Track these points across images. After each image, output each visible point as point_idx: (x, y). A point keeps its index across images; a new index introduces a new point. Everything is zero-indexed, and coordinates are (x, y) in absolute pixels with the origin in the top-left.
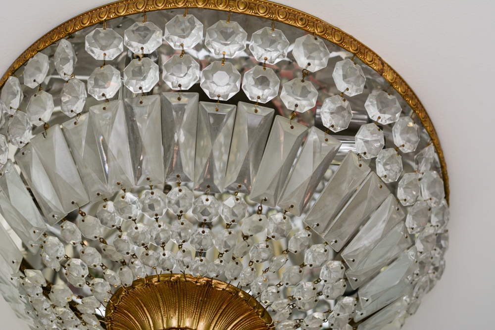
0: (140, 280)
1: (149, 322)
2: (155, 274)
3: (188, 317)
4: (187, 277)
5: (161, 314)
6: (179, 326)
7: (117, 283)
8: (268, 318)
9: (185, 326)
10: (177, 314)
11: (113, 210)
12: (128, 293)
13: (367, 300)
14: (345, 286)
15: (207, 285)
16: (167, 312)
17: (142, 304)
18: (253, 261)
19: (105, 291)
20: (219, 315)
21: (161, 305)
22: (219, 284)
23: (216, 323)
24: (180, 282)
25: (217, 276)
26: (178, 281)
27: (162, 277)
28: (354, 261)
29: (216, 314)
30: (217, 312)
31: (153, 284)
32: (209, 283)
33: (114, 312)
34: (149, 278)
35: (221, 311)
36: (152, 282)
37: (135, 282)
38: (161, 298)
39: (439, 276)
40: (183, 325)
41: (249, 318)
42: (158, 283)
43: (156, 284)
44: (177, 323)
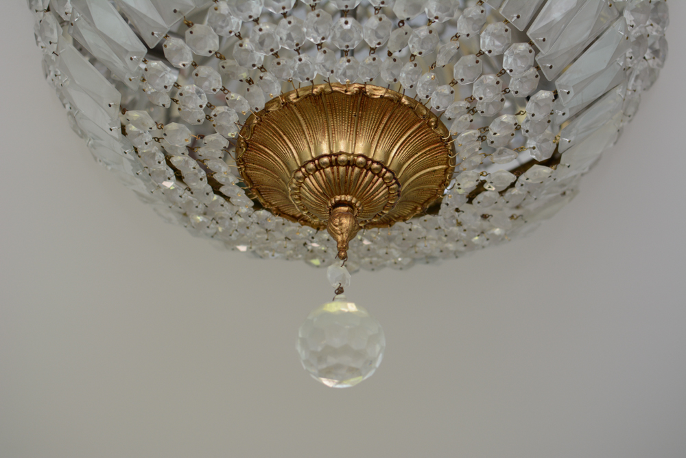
0: (275, 100)
1: (293, 154)
2: (293, 89)
3: (341, 139)
4: (334, 86)
5: (307, 140)
6: (331, 151)
7: (246, 109)
8: (444, 130)
9: (338, 151)
10: (327, 137)
11: (227, 12)
12: (261, 121)
13: (568, 93)
14: (537, 76)
15: (359, 94)
16: (313, 137)
17: (281, 133)
18: (415, 54)
19: (232, 122)
20: (379, 131)
21: (305, 128)
22: (375, 89)
23: (378, 143)
24: (325, 94)
25: (371, 80)
26: (321, 94)
27: (301, 91)
28: (544, 40)
29: (377, 131)
30: (378, 128)
31: (291, 103)
32: (362, 91)
33: (247, 150)
34: (285, 96)
35: (382, 126)
36: (289, 99)
37: (268, 104)
38: (304, 119)
39: (660, 63)
40: (337, 149)
41: (418, 133)
42: (298, 100)
43: (295, 101)
44: (328, 148)
